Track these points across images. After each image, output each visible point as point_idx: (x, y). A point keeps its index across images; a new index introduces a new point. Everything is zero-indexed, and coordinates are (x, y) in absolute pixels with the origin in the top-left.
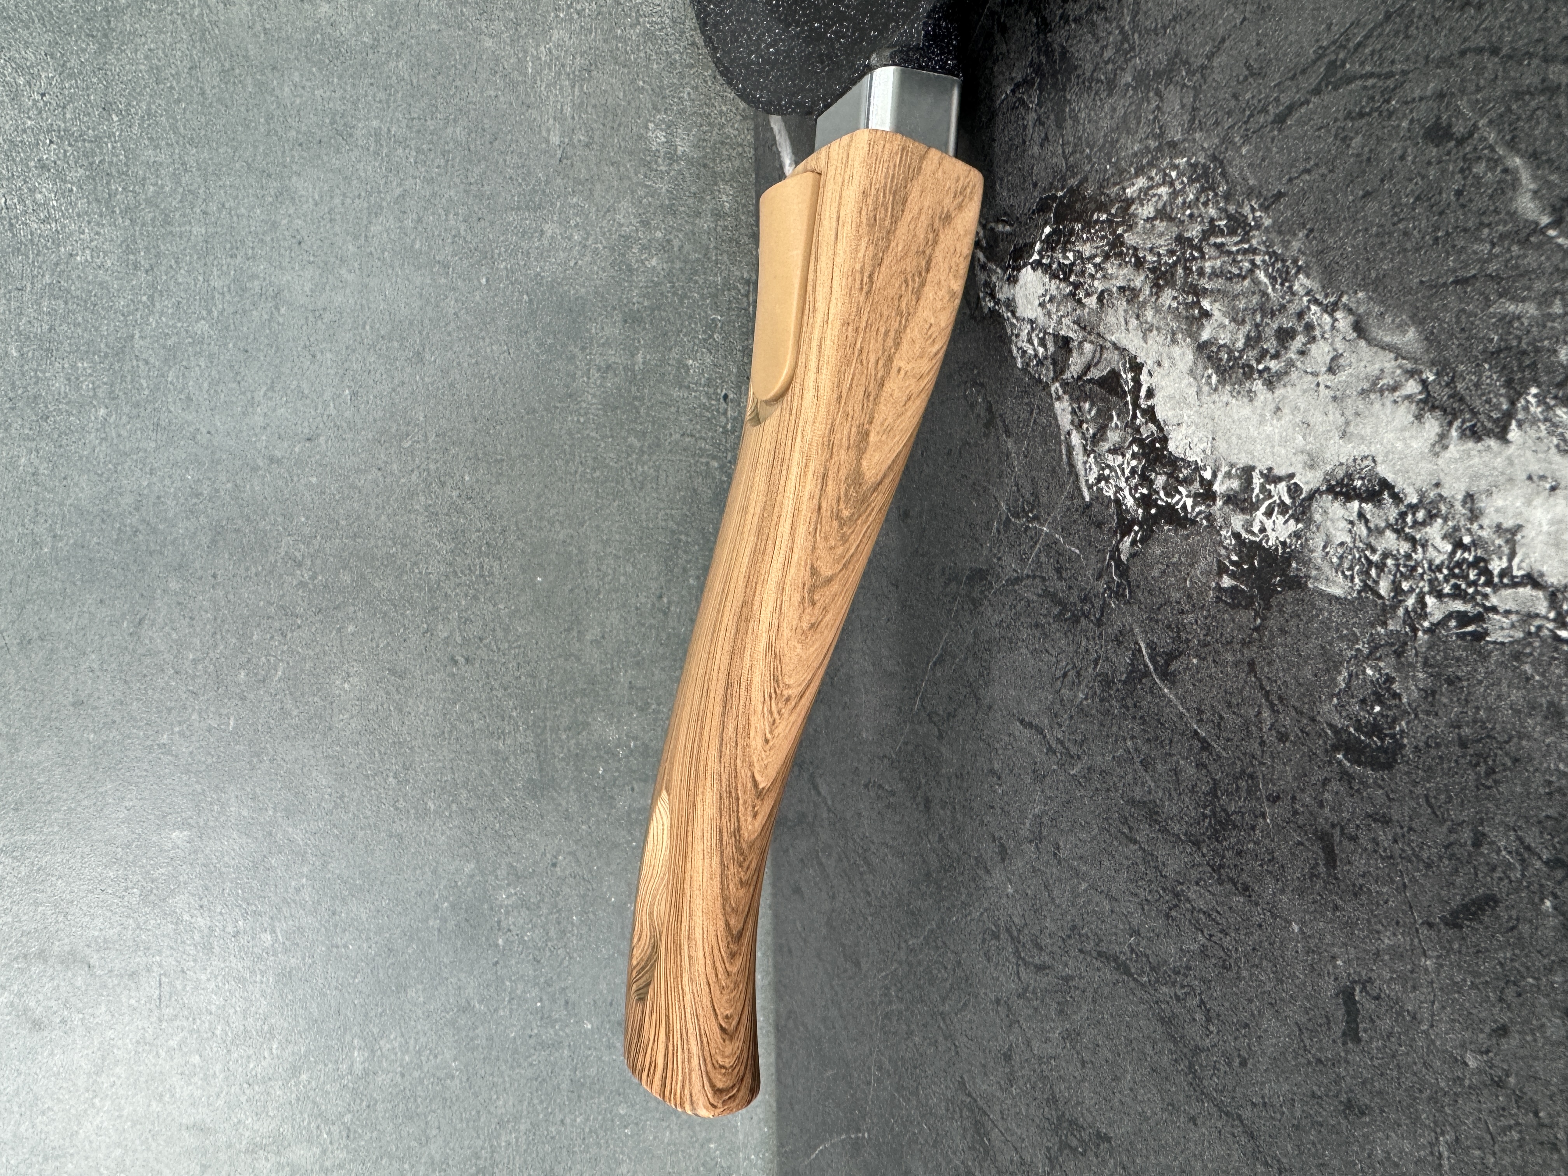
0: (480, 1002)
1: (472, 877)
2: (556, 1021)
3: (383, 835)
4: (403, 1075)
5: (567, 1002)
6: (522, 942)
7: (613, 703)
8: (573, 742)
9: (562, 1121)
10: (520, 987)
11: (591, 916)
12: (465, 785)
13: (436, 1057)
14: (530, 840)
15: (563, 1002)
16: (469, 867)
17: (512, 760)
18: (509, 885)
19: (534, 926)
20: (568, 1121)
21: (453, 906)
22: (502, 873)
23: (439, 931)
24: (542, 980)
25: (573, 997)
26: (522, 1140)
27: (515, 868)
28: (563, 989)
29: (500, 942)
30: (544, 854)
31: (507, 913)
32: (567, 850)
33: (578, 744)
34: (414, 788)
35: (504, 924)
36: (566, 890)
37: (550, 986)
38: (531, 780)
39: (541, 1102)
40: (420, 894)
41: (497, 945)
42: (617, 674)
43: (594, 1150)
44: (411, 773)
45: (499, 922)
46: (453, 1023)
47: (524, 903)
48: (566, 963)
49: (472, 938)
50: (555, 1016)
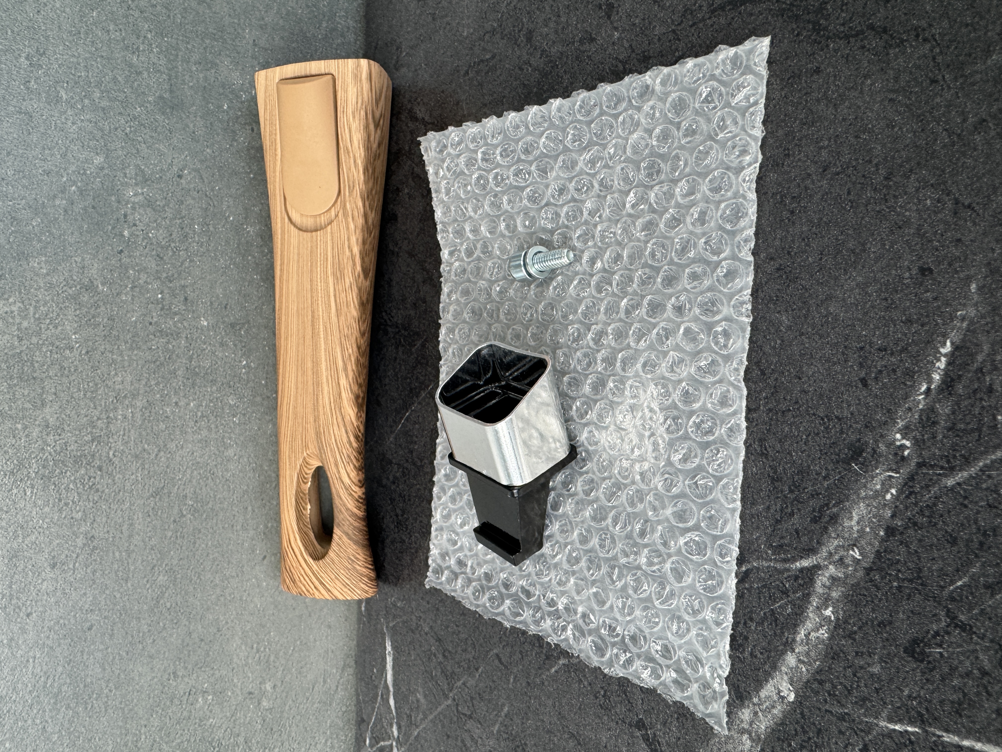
0: (103, 284)
1: (102, 169)
2: (176, 314)
3: (11, 108)
4: (20, 339)
5: (186, 299)
6: (146, 237)
7: (238, 53)
8: (201, 75)
9: (176, 403)
10: (143, 277)
11: (211, 229)
12: (99, 84)
13: (56, 327)
14: (159, 150)
15: (182, 299)
16: (99, 160)
17: (145, 75)
18: (136, 184)
19: (159, 226)
20: (181, 403)
21: (81, 192)
22: (131, 171)
23: (66, 211)
24: (164, 275)
25: (191, 296)
26: (138, 415)
27: (143, 171)
28: (184, 287)
29: (126, 233)
30: (171, 165)
31: (134, 208)
32: (191, 167)
33: (206, 79)
34: (46, 74)
35: (130, 218)
36: (190, 201)
37: (171, 282)
38: (161, 97)
39: (157, 384)
40: (48, 173)
41: (123, 236)
42: (244, 30)
43: (204, 433)
44: (44, 60)
45: (125, 216)
46: (75, 298)
47: (149, 203)
48: (187, 264)
49: (97, 224)
50: (175, 309)
